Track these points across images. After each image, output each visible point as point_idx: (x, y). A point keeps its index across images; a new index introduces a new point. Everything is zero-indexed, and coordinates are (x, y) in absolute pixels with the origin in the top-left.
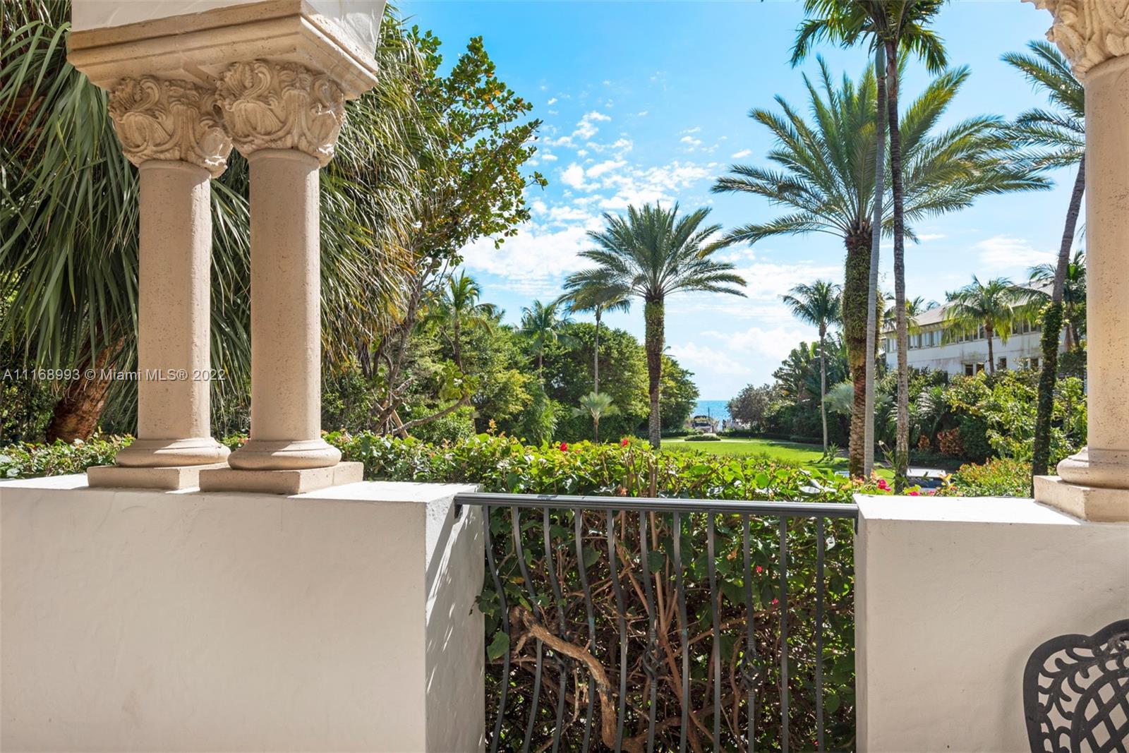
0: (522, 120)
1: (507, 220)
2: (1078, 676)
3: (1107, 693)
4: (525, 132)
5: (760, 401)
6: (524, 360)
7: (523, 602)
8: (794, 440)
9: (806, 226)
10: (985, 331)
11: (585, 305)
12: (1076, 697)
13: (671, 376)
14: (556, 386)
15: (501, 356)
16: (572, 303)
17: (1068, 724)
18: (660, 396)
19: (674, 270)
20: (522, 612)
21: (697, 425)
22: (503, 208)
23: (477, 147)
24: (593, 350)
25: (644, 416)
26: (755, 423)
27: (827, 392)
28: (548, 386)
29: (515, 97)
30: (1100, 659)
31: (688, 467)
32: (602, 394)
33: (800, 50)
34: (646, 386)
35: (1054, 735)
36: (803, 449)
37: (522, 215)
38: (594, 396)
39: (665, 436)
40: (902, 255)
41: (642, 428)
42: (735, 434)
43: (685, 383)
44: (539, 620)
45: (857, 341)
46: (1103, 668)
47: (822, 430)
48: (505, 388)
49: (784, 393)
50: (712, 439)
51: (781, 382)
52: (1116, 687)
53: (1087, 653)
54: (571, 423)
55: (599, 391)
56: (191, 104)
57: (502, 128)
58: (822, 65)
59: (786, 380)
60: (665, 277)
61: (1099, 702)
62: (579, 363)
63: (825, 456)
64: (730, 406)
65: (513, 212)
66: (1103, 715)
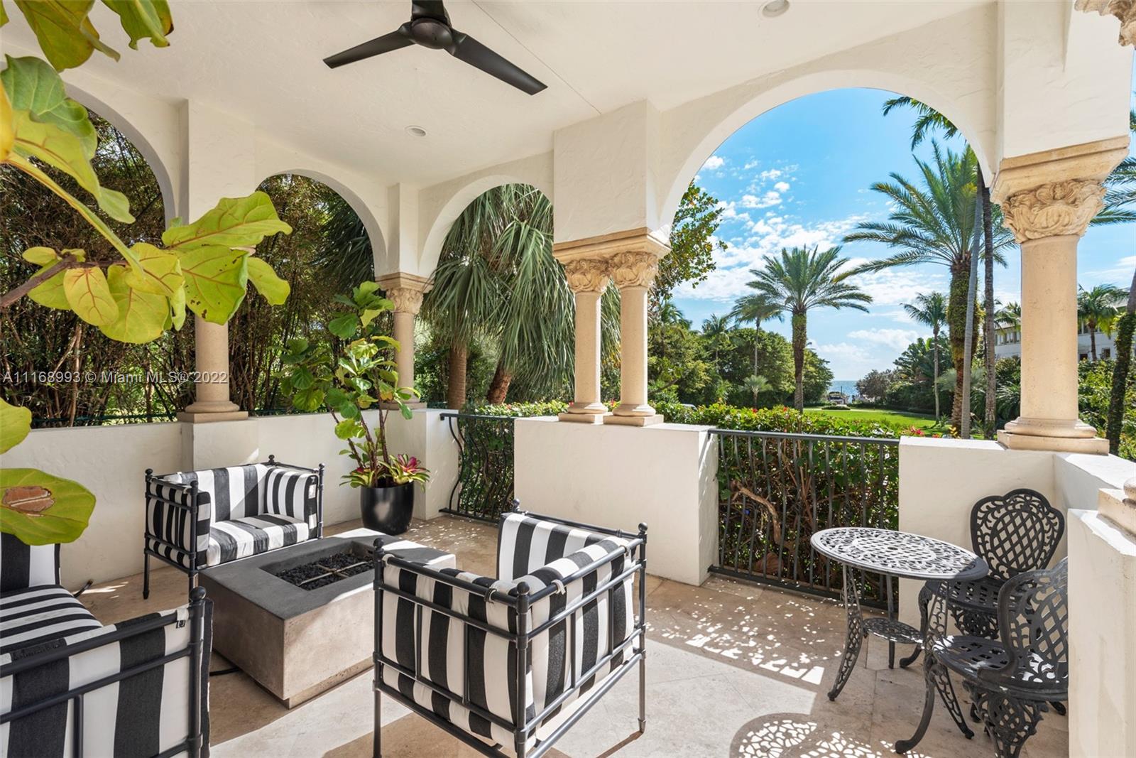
0: (712, 209)
1: (700, 270)
2: (996, 512)
3: (1007, 519)
4: (713, 216)
5: (883, 382)
6: (705, 354)
7: (737, 478)
8: (911, 411)
9: (918, 259)
10: (1088, 327)
11: (749, 318)
12: (994, 521)
13: (812, 364)
14: (727, 371)
15: (690, 352)
16: (741, 316)
17: (989, 532)
18: (803, 378)
19: (813, 293)
20: (736, 482)
21: (832, 398)
22: (699, 263)
23: (684, 229)
24: (754, 347)
25: (791, 392)
26: (879, 398)
27: (939, 375)
28: (722, 371)
29: (707, 197)
30: (1006, 506)
31: (817, 421)
32: (760, 377)
33: (917, 137)
34: (793, 371)
35: (983, 536)
36: (920, 418)
37: (712, 267)
38: (754, 378)
39: (806, 406)
40: (992, 282)
41: (789, 400)
42: (863, 405)
43: (824, 369)
44: (745, 486)
45: (958, 340)
46: (1006, 509)
47: (935, 404)
48: (693, 373)
49: (903, 376)
50: (844, 408)
51: (900, 368)
52: (1011, 517)
53: (1001, 503)
54: (737, 396)
55: (758, 375)
56: (598, 269)
57: (698, 216)
58: (935, 146)
59: (905, 366)
60: (807, 296)
61: (1003, 522)
62: (744, 356)
63: (937, 423)
64: (858, 385)
65: (705, 266)
66: (1005, 528)
